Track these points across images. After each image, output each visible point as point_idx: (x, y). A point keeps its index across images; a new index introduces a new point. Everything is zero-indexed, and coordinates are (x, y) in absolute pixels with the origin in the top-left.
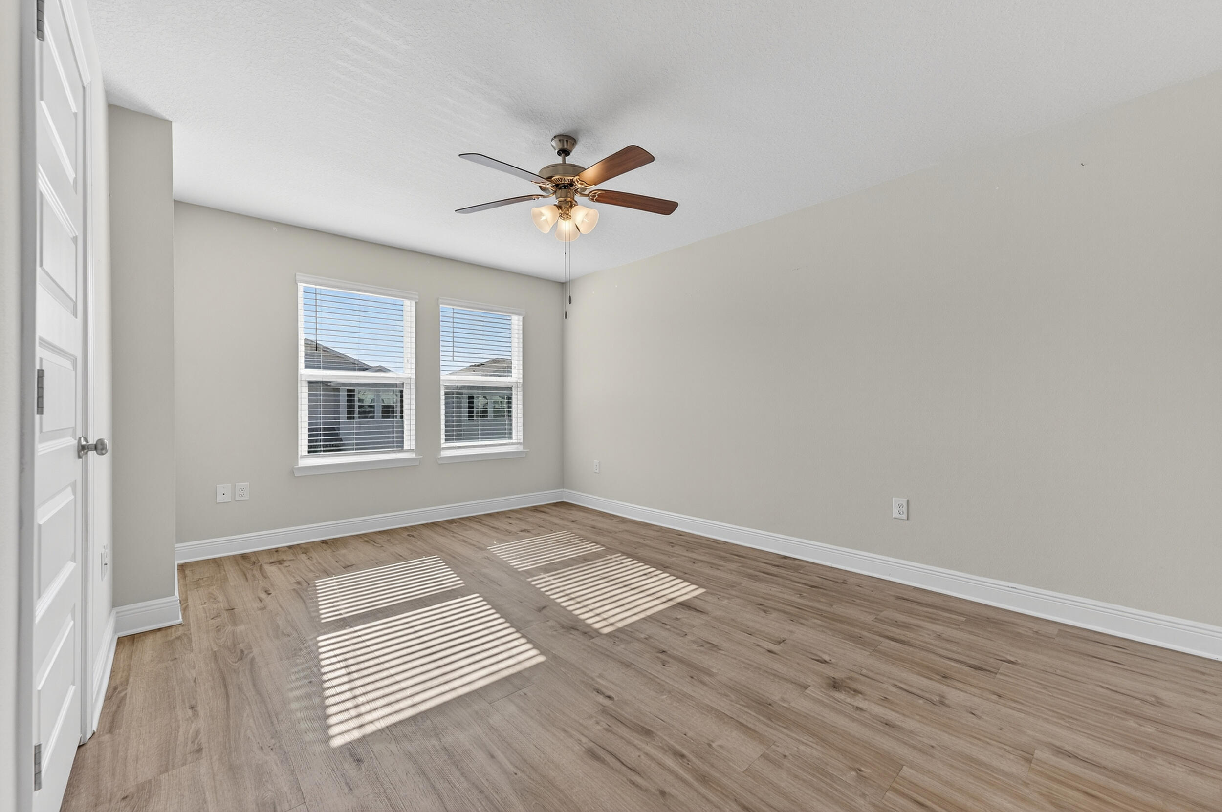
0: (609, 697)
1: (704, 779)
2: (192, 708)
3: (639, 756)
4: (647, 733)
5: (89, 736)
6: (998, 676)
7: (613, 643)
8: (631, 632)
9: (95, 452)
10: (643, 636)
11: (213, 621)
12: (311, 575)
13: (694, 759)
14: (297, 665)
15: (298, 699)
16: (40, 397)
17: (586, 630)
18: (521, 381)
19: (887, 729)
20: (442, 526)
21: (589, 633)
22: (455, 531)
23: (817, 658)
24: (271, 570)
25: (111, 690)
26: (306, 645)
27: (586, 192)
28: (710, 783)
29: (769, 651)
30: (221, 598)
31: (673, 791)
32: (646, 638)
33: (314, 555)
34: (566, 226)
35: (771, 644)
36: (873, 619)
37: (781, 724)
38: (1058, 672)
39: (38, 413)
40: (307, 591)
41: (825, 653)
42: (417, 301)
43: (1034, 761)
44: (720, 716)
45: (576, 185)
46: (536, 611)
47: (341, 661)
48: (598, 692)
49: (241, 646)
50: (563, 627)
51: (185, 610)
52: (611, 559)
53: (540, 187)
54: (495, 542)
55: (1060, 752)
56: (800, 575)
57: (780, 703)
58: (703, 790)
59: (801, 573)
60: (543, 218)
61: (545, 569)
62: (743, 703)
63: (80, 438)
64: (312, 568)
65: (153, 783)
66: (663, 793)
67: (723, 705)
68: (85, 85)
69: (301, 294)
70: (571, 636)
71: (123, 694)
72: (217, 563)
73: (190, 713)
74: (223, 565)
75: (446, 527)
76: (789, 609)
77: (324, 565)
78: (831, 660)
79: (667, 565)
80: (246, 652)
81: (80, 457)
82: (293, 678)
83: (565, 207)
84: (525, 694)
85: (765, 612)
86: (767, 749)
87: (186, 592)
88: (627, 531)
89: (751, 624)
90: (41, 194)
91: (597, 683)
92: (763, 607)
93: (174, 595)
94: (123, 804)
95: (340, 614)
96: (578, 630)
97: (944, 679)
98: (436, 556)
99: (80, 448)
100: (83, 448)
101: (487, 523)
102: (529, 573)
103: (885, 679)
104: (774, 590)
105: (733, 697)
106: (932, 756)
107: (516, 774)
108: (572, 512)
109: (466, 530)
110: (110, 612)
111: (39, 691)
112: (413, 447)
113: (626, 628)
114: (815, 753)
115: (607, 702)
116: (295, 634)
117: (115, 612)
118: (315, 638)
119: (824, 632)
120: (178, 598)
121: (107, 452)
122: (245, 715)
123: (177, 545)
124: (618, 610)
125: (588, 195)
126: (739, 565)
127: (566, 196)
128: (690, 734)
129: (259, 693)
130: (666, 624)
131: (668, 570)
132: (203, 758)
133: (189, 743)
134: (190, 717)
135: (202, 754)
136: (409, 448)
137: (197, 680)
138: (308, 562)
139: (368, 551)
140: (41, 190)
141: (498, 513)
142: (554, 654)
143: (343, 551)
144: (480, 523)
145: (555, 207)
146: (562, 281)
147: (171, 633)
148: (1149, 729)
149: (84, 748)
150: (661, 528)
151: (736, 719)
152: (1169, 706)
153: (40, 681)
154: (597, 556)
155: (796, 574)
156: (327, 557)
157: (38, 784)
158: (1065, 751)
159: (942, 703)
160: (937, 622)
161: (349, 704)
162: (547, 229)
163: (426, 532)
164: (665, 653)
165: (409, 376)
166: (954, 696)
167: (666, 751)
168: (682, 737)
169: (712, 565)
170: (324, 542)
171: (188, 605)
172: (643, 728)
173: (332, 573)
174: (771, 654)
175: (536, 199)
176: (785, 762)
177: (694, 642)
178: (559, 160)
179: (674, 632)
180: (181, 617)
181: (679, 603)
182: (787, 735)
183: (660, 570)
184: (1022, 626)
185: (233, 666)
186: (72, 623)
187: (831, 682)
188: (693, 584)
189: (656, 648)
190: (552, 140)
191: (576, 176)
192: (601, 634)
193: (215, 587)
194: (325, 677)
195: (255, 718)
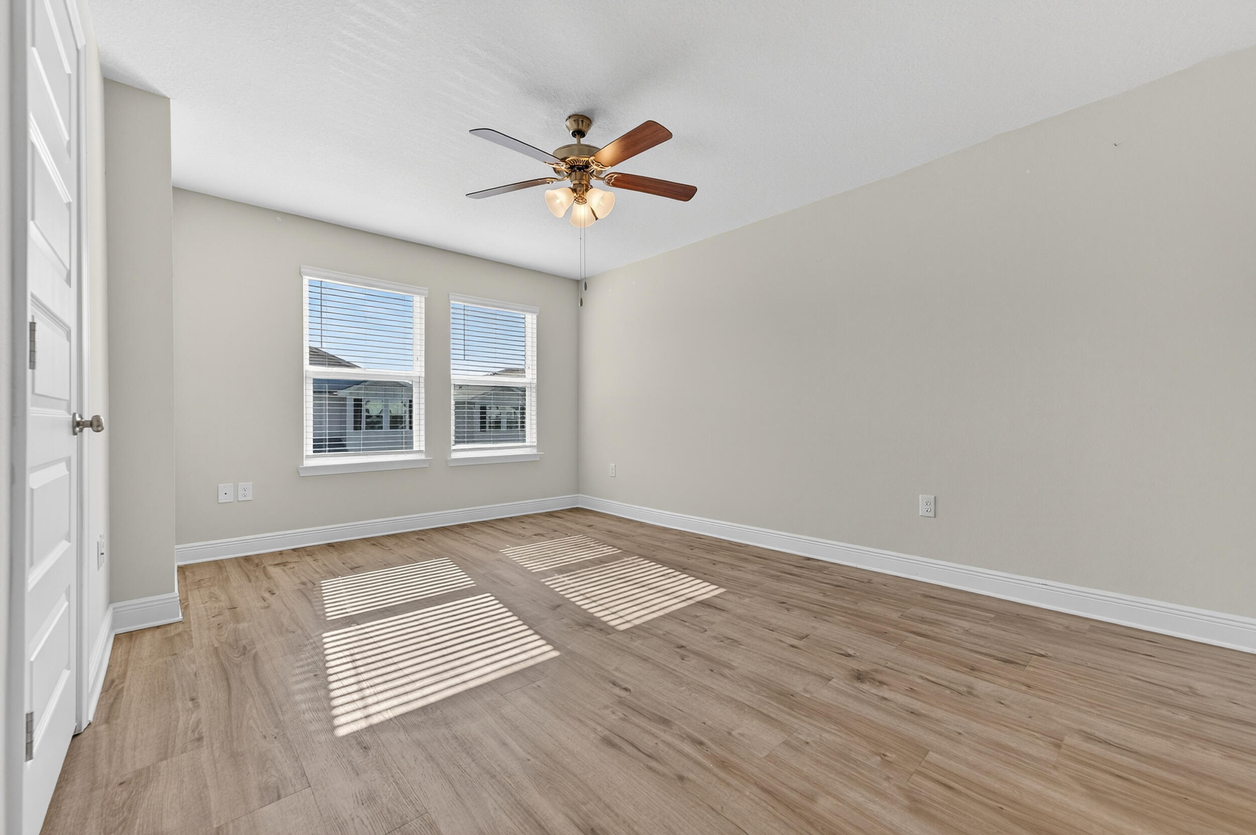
0: (626, 689)
1: (723, 764)
2: (192, 700)
3: (657, 744)
4: (665, 722)
5: (84, 725)
6: (1028, 668)
7: (629, 639)
8: (648, 628)
9: (91, 428)
10: (661, 632)
11: (213, 619)
12: (317, 576)
13: (713, 746)
14: (301, 660)
15: (302, 692)
16: (33, 351)
17: (602, 627)
18: (535, 381)
19: (912, 717)
20: (454, 530)
21: (605, 629)
22: (466, 535)
23: (842, 652)
24: (275, 571)
25: (108, 683)
26: (311, 641)
27: (603, 176)
28: (730, 768)
29: (792, 646)
30: (223, 597)
31: (691, 776)
32: (664, 635)
33: (319, 557)
34: (582, 211)
35: (794, 639)
36: (899, 615)
37: (803, 713)
38: (1089, 664)
39: (30, 368)
40: (312, 590)
41: (849, 647)
42: (427, 296)
43: (1063, 746)
44: (741, 706)
45: (591, 166)
46: (550, 609)
47: (348, 656)
48: (614, 684)
49: (244, 642)
50: (578, 624)
51: (185, 608)
52: (628, 561)
53: (554, 169)
54: (508, 546)
55: (1090, 737)
56: (825, 576)
57: (803, 694)
58: (723, 775)
59: (825, 574)
60: (558, 201)
61: (560, 570)
62: (764, 694)
63: (74, 414)
64: (318, 569)
65: (151, 769)
66: (681, 778)
67: (743, 696)
68: (79, 47)
69: (306, 288)
70: (587, 632)
71: (120, 687)
72: (219, 565)
73: (190, 704)
74: (225, 567)
75: (457, 531)
76: (813, 607)
77: (331, 567)
78: (855, 654)
79: (685, 566)
80: (249, 648)
81: (75, 434)
82: (297, 671)
83: (580, 190)
84: (539, 686)
85: (788, 610)
86: (789, 736)
87: (187, 592)
88: (644, 535)
89: (773, 621)
90: (33, 145)
91: (613, 675)
92: (784, 604)
93: (174, 591)
94: (119, 790)
95: (347, 613)
96: (594, 627)
97: (972, 672)
98: (447, 558)
99: (75, 424)
100: (78, 424)
101: (501, 528)
102: (544, 574)
103: (911, 671)
104: (796, 589)
105: (754, 689)
106: (959, 743)
107: (529, 760)
108: (587, 517)
109: (479, 534)
110: (108, 607)
111: (32, 663)
112: (423, 448)
113: (643, 625)
114: (839, 740)
115: (623, 694)
116: (300, 632)
117: (112, 608)
118: (321, 634)
119: (848, 628)
120: (178, 595)
121: (103, 429)
122: (248, 707)
123: (176, 547)
124: (635, 608)
125: (603, 179)
126: (762, 566)
127: (581, 179)
128: (709, 723)
129: (261, 684)
130: (685, 622)
131: (687, 571)
132: (202, 747)
133: (190, 732)
134: (190, 709)
135: (202, 742)
136: (419, 450)
137: (197, 674)
138: (313, 564)
139: (376, 553)
140: (33, 141)
141: (511, 518)
142: (569, 649)
143: (350, 554)
144: (492, 527)
145: (570, 190)
146: (577, 279)
147: (171, 631)
148: (1183, 717)
149: (79, 737)
150: (680, 531)
151: (757, 709)
152: (1203, 696)
153: (33, 652)
154: (614, 558)
155: (820, 575)
156: (334, 557)
157: (29, 754)
158: (1095, 736)
159: (970, 693)
160: (965, 618)
161: (355, 696)
162: (562, 213)
163: (437, 537)
164: (683, 649)
165: (418, 374)
166: (981, 686)
167: (684, 739)
168: (701, 726)
169: (733, 567)
170: (330, 545)
171: (189, 604)
172: (661, 717)
173: (338, 574)
174: (794, 649)
175: (550, 183)
176: (807, 748)
177: (715, 638)
178: (574, 141)
179: (693, 628)
180: (180, 615)
181: (698, 602)
182: (810, 724)
183: (679, 571)
184: (1053, 622)
185: (234, 660)
186: (66, 604)
187: (857, 674)
188: (712, 584)
189: (674, 644)
190: (567, 120)
191: (591, 157)
192: (618, 631)
193: (216, 588)
194: (330, 671)
195: (258, 709)
